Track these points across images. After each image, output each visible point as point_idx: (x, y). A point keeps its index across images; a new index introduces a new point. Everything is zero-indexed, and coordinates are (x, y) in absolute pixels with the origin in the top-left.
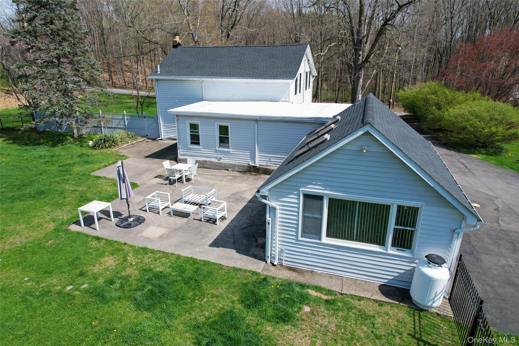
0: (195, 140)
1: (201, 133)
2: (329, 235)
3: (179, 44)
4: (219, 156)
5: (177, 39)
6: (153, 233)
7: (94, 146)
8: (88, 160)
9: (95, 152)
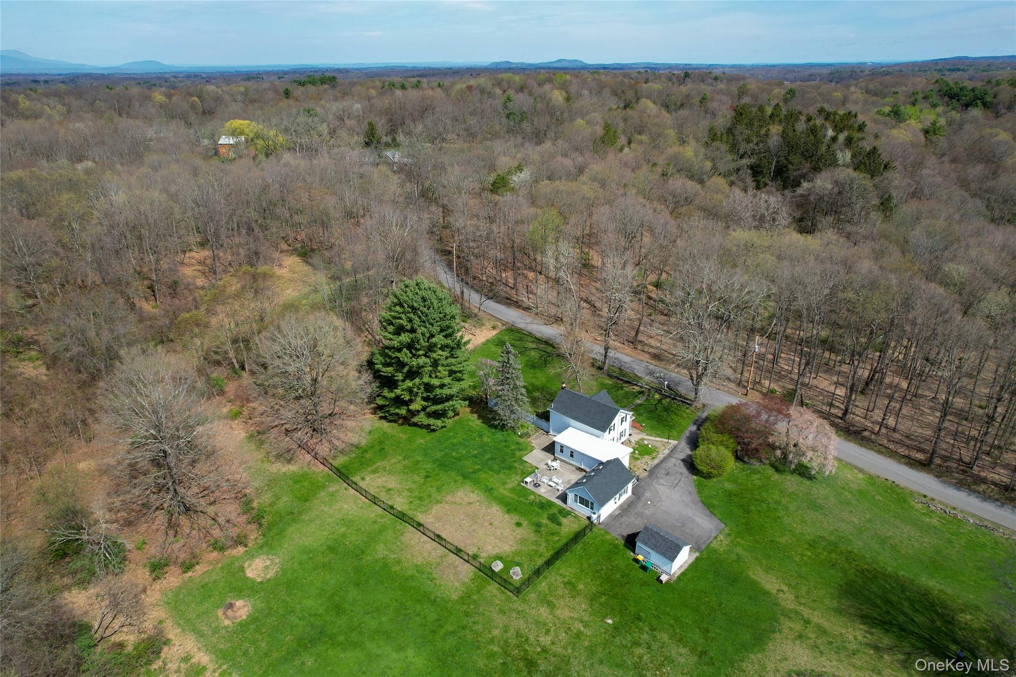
4: (569, 460)
6: (542, 491)
7: (520, 436)
8: (520, 447)
9: (522, 440)
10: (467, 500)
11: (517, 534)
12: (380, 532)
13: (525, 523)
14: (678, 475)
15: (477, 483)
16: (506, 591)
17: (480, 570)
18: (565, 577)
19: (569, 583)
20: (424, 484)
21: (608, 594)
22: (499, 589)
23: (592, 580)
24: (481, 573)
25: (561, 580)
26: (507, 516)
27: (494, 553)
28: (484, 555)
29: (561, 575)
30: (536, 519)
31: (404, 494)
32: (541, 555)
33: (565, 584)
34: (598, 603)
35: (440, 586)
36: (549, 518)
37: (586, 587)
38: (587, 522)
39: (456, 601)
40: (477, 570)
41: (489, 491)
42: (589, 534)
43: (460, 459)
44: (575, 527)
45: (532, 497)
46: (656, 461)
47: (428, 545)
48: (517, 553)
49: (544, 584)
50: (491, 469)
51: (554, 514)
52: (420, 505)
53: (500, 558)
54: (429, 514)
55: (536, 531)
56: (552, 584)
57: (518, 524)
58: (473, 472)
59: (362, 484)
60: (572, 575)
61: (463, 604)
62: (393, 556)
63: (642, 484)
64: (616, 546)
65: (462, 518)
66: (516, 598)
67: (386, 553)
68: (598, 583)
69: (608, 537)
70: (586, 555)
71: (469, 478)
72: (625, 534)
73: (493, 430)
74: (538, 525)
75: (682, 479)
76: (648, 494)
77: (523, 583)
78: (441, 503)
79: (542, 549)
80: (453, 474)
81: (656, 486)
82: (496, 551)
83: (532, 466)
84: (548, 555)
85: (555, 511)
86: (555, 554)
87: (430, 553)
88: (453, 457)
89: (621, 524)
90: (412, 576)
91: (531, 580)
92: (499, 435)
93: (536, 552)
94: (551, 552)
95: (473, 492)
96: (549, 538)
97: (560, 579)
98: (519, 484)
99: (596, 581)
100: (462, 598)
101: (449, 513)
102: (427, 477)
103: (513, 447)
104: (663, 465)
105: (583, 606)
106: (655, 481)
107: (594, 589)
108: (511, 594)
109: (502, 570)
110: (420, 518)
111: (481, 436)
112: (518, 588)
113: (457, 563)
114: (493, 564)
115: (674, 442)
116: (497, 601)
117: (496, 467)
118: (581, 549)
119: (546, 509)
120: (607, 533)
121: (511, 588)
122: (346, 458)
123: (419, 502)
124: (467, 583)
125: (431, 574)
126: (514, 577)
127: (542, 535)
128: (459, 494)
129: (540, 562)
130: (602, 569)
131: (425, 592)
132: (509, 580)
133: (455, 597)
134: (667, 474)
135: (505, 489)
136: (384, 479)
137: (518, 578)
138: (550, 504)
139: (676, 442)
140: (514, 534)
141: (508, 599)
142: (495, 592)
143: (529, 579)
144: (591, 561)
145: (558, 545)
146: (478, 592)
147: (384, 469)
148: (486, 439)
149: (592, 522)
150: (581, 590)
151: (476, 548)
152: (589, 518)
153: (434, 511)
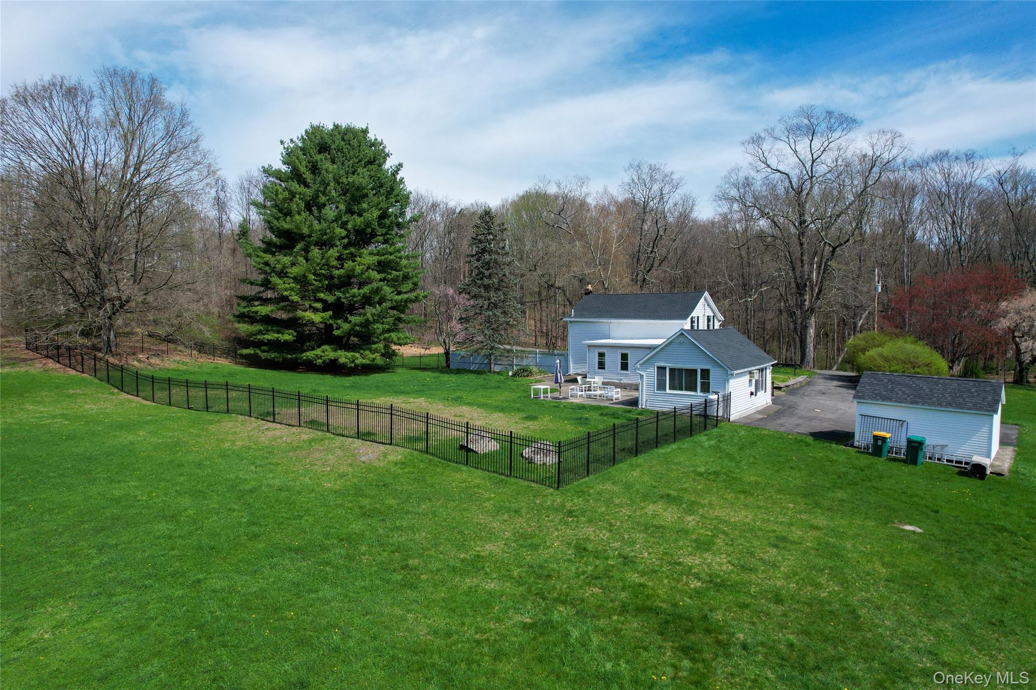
0: (602, 366)
1: (607, 359)
2: (670, 389)
3: (591, 292)
4: (620, 378)
5: (590, 287)
6: (575, 401)
7: (514, 375)
9: (516, 378)
11: (531, 425)
12: (153, 421)
13: (546, 418)
14: (846, 394)
16: (515, 480)
17: (426, 453)
24: (430, 457)
25: (685, 470)
33: (701, 474)
36: (603, 415)
40: (417, 453)
41: (453, 399)
42: (715, 430)
47: (277, 431)
51: (615, 413)
55: (579, 424)
56: (662, 474)
57: (530, 418)
60: (713, 465)
63: (783, 399)
64: (797, 440)
66: (551, 490)
70: (728, 445)
74: (581, 420)
76: (806, 405)
81: (815, 400)
87: (278, 438)
97: (681, 469)
103: (501, 380)
108: (534, 485)
109: (497, 453)
113: (355, 446)
121: (533, 477)
124: (381, 468)
126: (538, 458)
127: (595, 427)
137: (549, 461)
138: (599, 407)
140: (523, 425)
142: (478, 481)
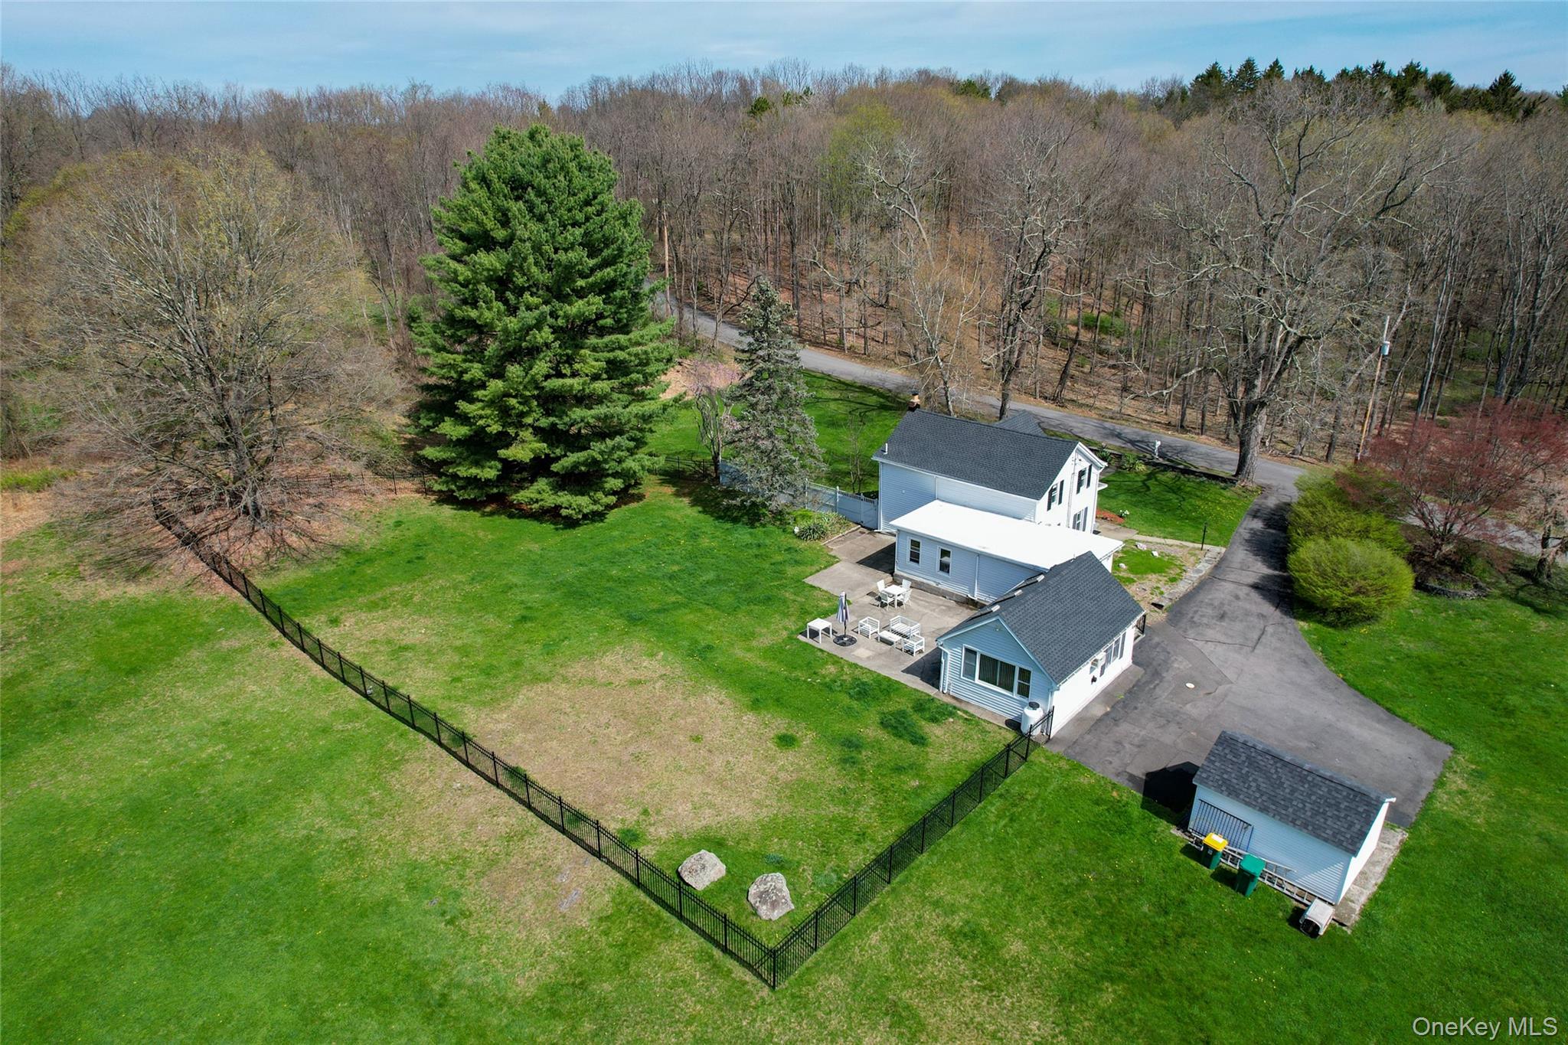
0: (915, 558)
1: (922, 553)
2: (980, 678)
4: (938, 580)
6: (862, 654)
7: (801, 536)
8: (798, 558)
9: (803, 544)
10: (628, 673)
11: (782, 768)
12: (328, 759)
13: (807, 737)
14: (1254, 620)
15: (667, 634)
16: (730, 963)
17: (637, 883)
18: (952, 910)
19: (970, 933)
20: (509, 636)
21: (1121, 977)
22: (705, 957)
23: (1052, 922)
24: (642, 896)
25: (938, 923)
26: (749, 717)
27: (698, 825)
28: (662, 832)
29: (936, 904)
30: (843, 728)
31: (444, 659)
32: (862, 836)
33: (955, 936)
34: (1092, 1014)
35: (480, 940)
36: (884, 724)
37: (1035, 950)
38: (1010, 736)
39: (529, 1003)
40: (627, 884)
41: (701, 653)
42: (1021, 772)
43: (627, 583)
44: (974, 751)
45: (831, 669)
46: (1182, 587)
47: (471, 800)
48: (774, 828)
49: (875, 938)
50: (713, 604)
51: (903, 714)
52: (481, 687)
53: (717, 845)
54: (501, 711)
55: (844, 761)
56: (907, 937)
57: (786, 741)
58: (663, 610)
59: (328, 636)
60: (977, 906)
61: (555, 1014)
62: (339, 834)
63: (1156, 639)
64: (1118, 810)
65: (603, 720)
66: (766, 991)
67: (320, 821)
68: (1077, 932)
69: (1085, 780)
70: (1019, 834)
71: (646, 623)
72: (1139, 772)
73: (729, 525)
74: (852, 744)
75: (1270, 630)
76: (1180, 664)
77: (797, 934)
78: (547, 680)
79: (865, 815)
80: (602, 614)
81: (1200, 644)
82: (707, 819)
83: (830, 597)
84: (886, 835)
85: (905, 704)
86: (911, 829)
87: (472, 824)
88: (610, 579)
89: (1119, 743)
90: (384, 907)
91: (826, 920)
92: (742, 534)
93: (845, 826)
94: (899, 826)
95: (652, 655)
96: (886, 782)
97: (935, 920)
98: (791, 638)
99: (1068, 925)
100: (552, 991)
101: (566, 706)
102: (524, 619)
103: (778, 558)
104: (1205, 597)
105: (1034, 1025)
106: (1191, 633)
107: (1066, 955)
108: (749, 977)
109: (720, 886)
110: (470, 720)
111: (694, 536)
112: (772, 953)
113: (558, 860)
114: (688, 863)
115: (1216, 551)
116: (691, 1006)
117: (727, 600)
118: (1000, 817)
119: (875, 698)
120: (1077, 767)
121: (750, 951)
122: (306, 573)
123: (482, 678)
124: (582, 931)
125: (457, 895)
126: (764, 911)
127: (863, 772)
128: (608, 659)
129: (858, 858)
130: (1083, 884)
131: (415, 965)
132: (743, 922)
133: (524, 985)
134: (1222, 617)
135: (749, 650)
136: (397, 623)
137: (776, 915)
138: (888, 688)
139: (1223, 550)
140: (771, 769)
141: (736, 996)
142: (687, 967)
143: (818, 915)
144: (1040, 855)
145: (922, 804)
146: (621, 967)
147: (406, 602)
148: (705, 542)
149: (1028, 737)
150: (1016, 959)
151: (637, 810)
152: (1014, 725)
153: (519, 701)
